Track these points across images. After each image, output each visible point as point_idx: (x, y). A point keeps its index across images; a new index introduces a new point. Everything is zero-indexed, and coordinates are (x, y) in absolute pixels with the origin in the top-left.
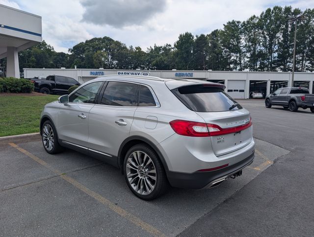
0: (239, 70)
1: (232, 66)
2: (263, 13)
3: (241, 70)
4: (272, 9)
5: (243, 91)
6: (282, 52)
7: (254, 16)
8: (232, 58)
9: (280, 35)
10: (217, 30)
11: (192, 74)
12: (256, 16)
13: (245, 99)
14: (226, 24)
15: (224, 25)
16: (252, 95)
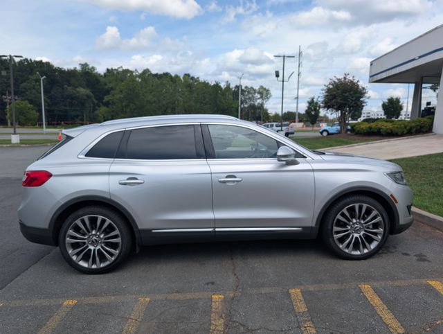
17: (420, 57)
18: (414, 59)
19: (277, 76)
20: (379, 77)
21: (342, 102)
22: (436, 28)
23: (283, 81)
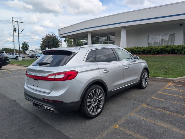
17: (80, 30)
18: (78, 30)
19: (15, 30)
20: (63, 35)
21: (53, 44)
22: (85, 21)
23: (18, 33)
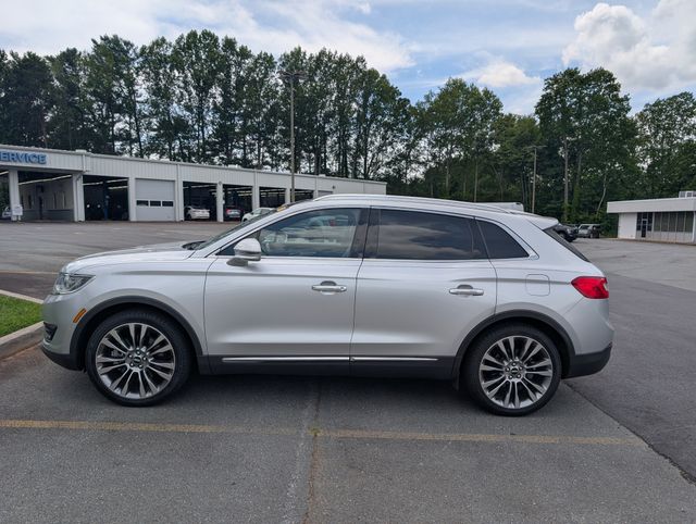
0: (136, 155)
1: (118, 144)
2: (182, 37)
3: (141, 154)
4: (199, 33)
5: (170, 204)
6: (220, 125)
7: (163, 40)
8: (119, 125)
9: (216, 91)
10: (75, 50)
11: (44, 157)
12: (168, 41)
13: (176, 222)
14: (99, 41)
15: (94, 41)
16: (189, 212)
